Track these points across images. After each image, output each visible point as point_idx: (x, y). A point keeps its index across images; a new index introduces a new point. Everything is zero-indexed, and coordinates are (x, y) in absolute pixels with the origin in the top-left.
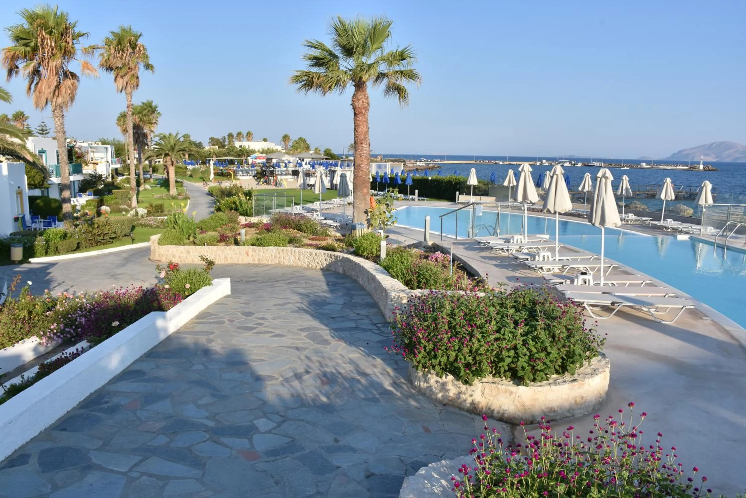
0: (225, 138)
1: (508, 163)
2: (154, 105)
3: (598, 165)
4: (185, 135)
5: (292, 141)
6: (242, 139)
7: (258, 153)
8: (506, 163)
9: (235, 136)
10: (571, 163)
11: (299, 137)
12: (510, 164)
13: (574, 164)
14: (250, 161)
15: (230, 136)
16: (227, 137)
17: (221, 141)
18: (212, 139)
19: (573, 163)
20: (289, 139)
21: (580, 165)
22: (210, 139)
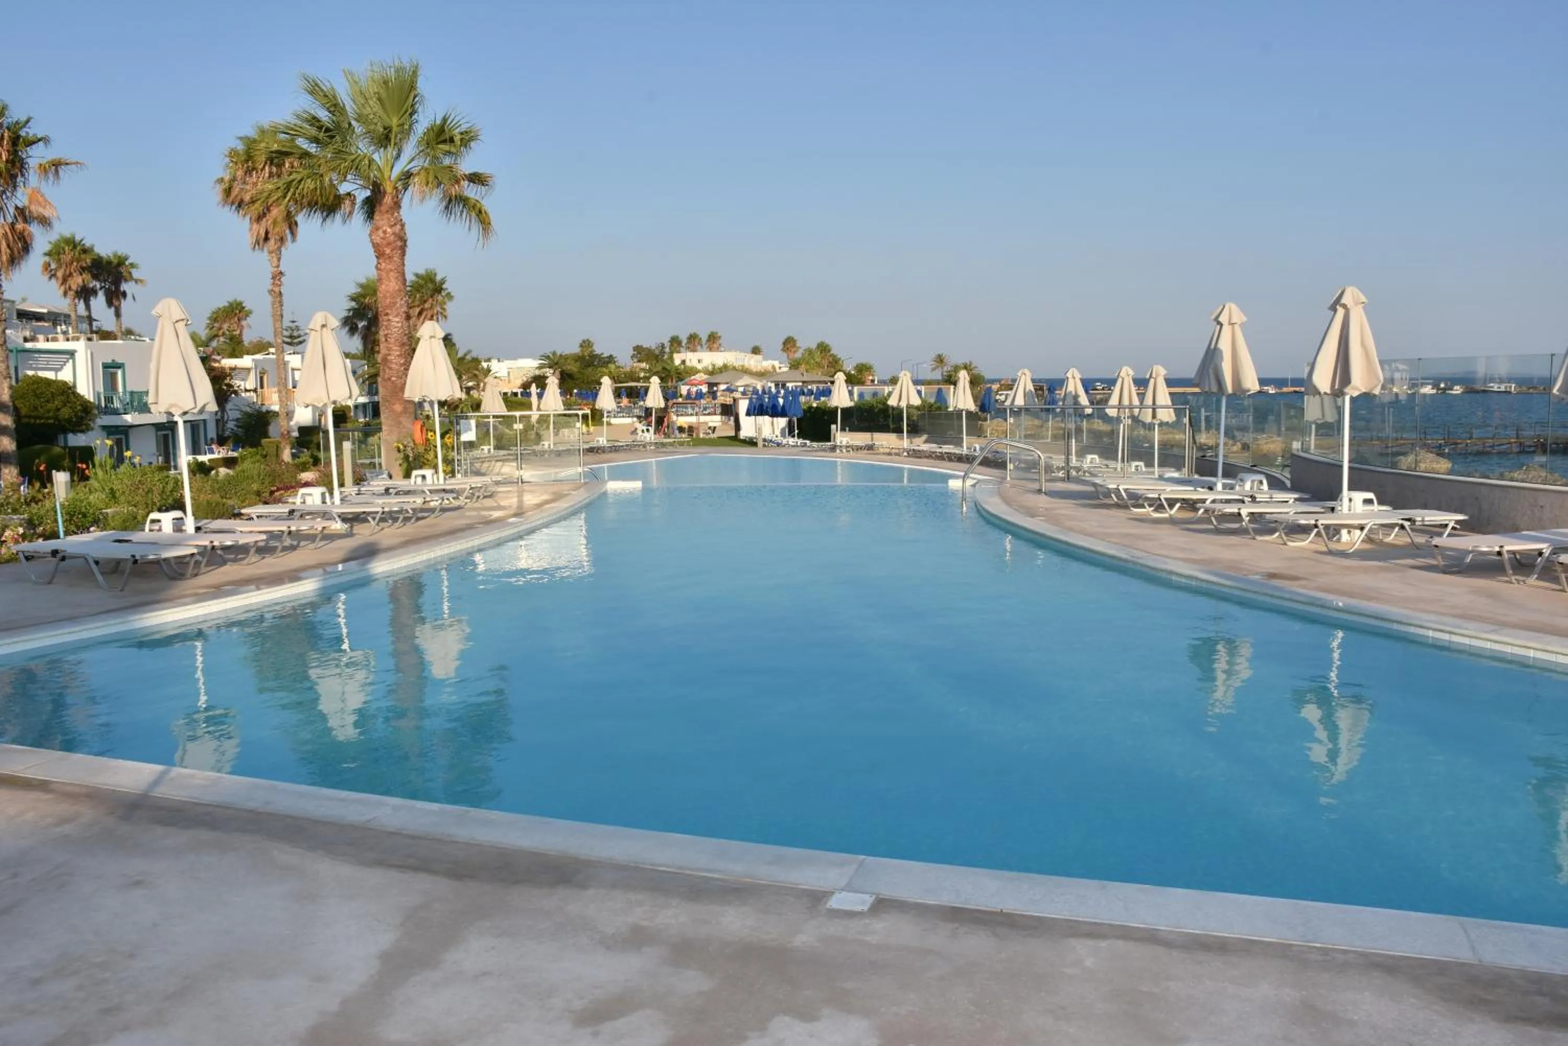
0: (663, 346)
1: (1292, 389)
2: (438, 278)
3: (1503, 389)
4: (584, 342)
5: (801, 351)
6: (699, 347)
7: (702, 374)
8: (1285, 390)
9: (684, 342)
10: (1436, 386)
11: (819, 341)
12: (1295, 392)
13: (1445, 389)
14: (684, 389)
15: (675, 342)
16: (667, 345)
17: (657, 352)
18: (638, 349)
19: (1442, 385)
20: (794, 345)
21: (1457, 390)
22: (635, 348)
